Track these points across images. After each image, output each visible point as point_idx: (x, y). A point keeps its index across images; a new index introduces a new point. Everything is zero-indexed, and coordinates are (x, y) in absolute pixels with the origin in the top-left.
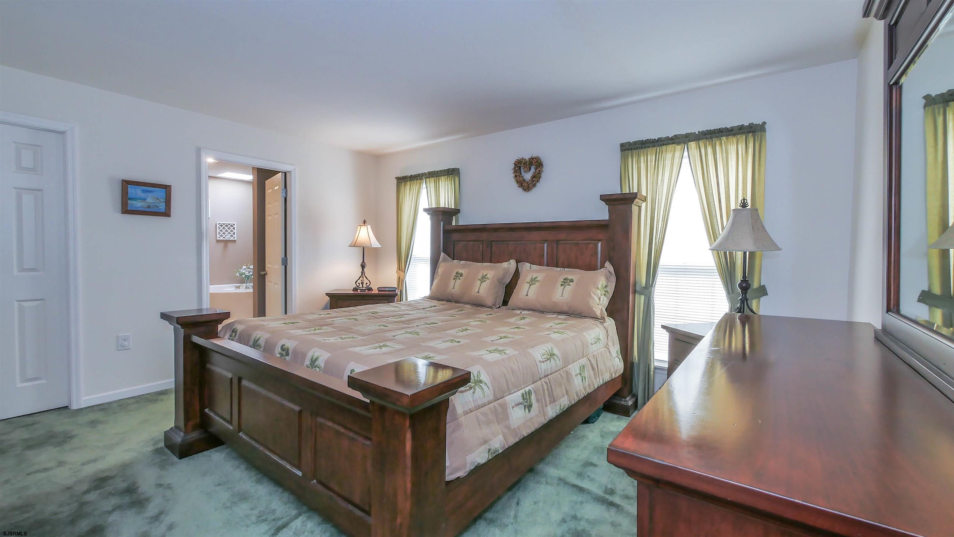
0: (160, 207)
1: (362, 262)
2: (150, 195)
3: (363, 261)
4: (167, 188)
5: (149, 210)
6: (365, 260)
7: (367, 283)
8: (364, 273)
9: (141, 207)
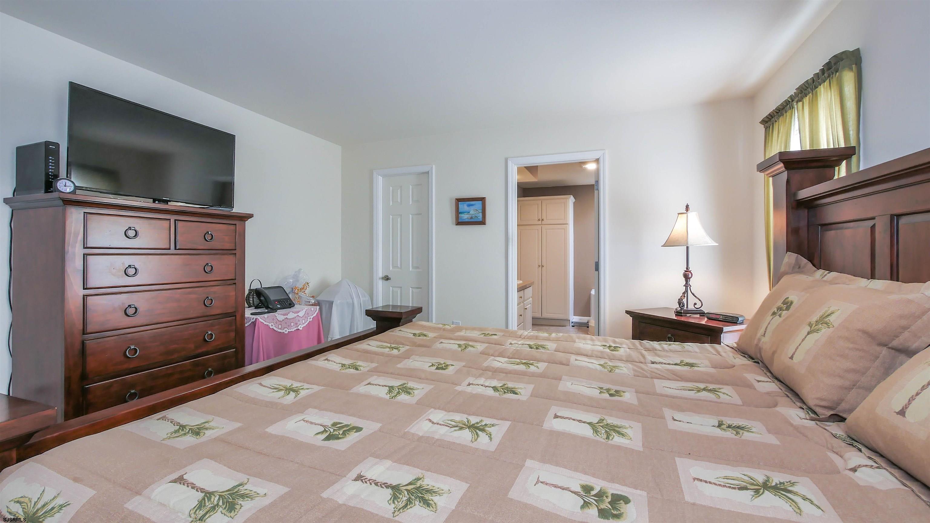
0: (478, 217)
1: (686, 270)
2: (472, 208)
3: (687, 268)
4: (482, 200)
5: (472, 220)
6: (690, 266)
7: (695, 304)
8: (690, 287)
9: (467, 218)
